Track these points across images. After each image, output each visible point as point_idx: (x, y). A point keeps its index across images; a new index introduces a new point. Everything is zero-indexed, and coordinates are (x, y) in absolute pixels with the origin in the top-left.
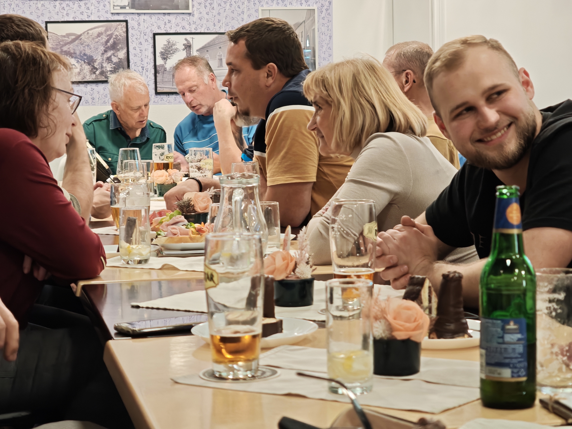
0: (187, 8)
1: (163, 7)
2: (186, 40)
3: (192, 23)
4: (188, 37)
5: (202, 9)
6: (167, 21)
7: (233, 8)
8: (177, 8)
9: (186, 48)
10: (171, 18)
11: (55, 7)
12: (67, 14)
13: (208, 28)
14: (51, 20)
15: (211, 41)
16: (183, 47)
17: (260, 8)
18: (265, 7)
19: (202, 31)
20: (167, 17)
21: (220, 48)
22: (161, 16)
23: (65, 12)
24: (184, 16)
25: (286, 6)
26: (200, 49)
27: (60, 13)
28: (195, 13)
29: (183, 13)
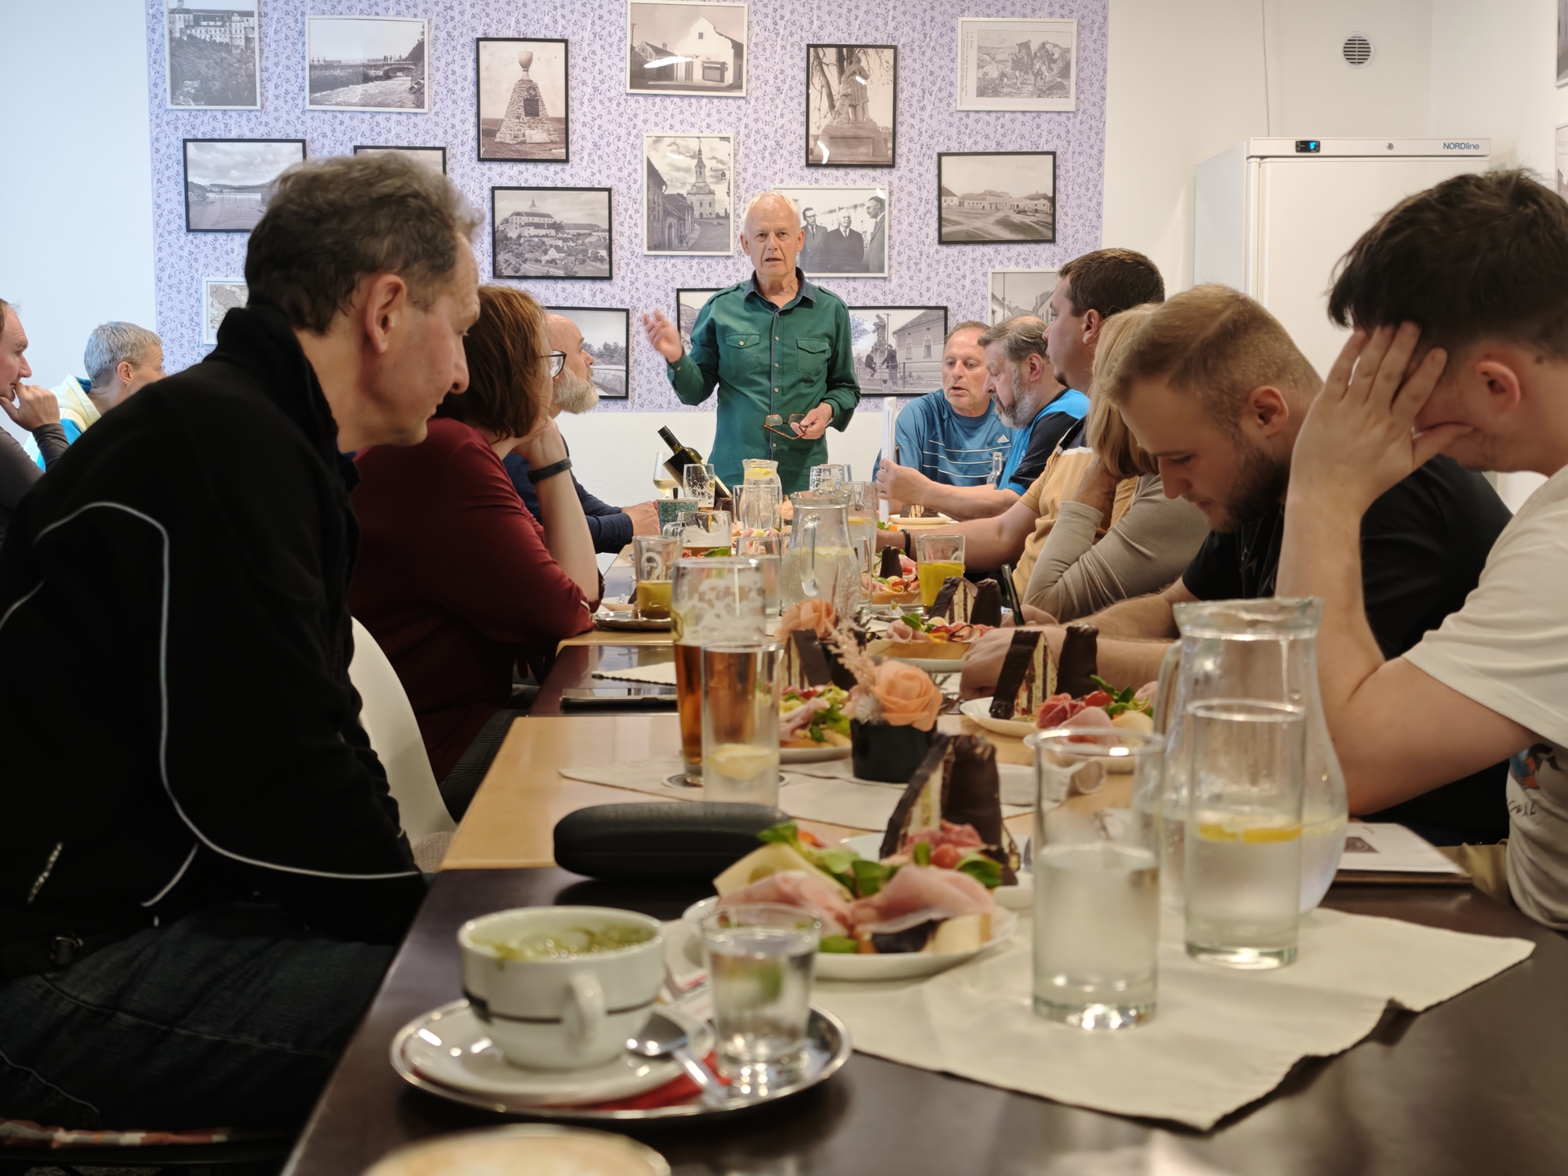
0: (881, 270)
1: (847, 268)
2: (878, 316)
3: (887, 292)
4: (882, 313)
5: (904, 271)
6: (851, 290)
7: (949, 271)
8: (867, 271)
9: (878, 329)
10: (859, 285)
11: (691, 267)
12: (708, 279)
13: (912, 300)
14: (685, 287)
15: (915, 319)
16: (874, 328)
17: (990, 271)
18: (999, 269)
19: (903, 305)
20: (852, 284)
21: (928, 329)
22: (843, 282)
23: (705, 276)
24: (877, 282)
25: (1029, 266)
26: (899, 330)
27: (697, 277)
28: (893, 277)
29: (876, 278)
